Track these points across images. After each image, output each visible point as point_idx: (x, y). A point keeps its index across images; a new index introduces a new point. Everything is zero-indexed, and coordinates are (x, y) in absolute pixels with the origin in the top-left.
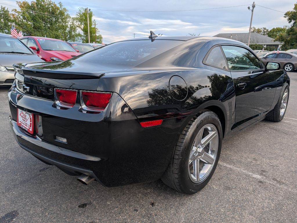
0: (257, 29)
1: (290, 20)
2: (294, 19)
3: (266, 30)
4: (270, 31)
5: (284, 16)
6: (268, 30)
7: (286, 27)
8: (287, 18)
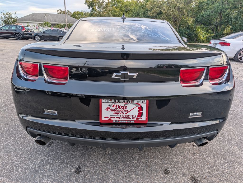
0: (63, 12)
1: (89, 6)
2: (92, 6)
3: (70, 13)
4: (73, 14)
5: (85, 3)
6: (71, 13)
7: (83, 11)
8: (87, 5)
